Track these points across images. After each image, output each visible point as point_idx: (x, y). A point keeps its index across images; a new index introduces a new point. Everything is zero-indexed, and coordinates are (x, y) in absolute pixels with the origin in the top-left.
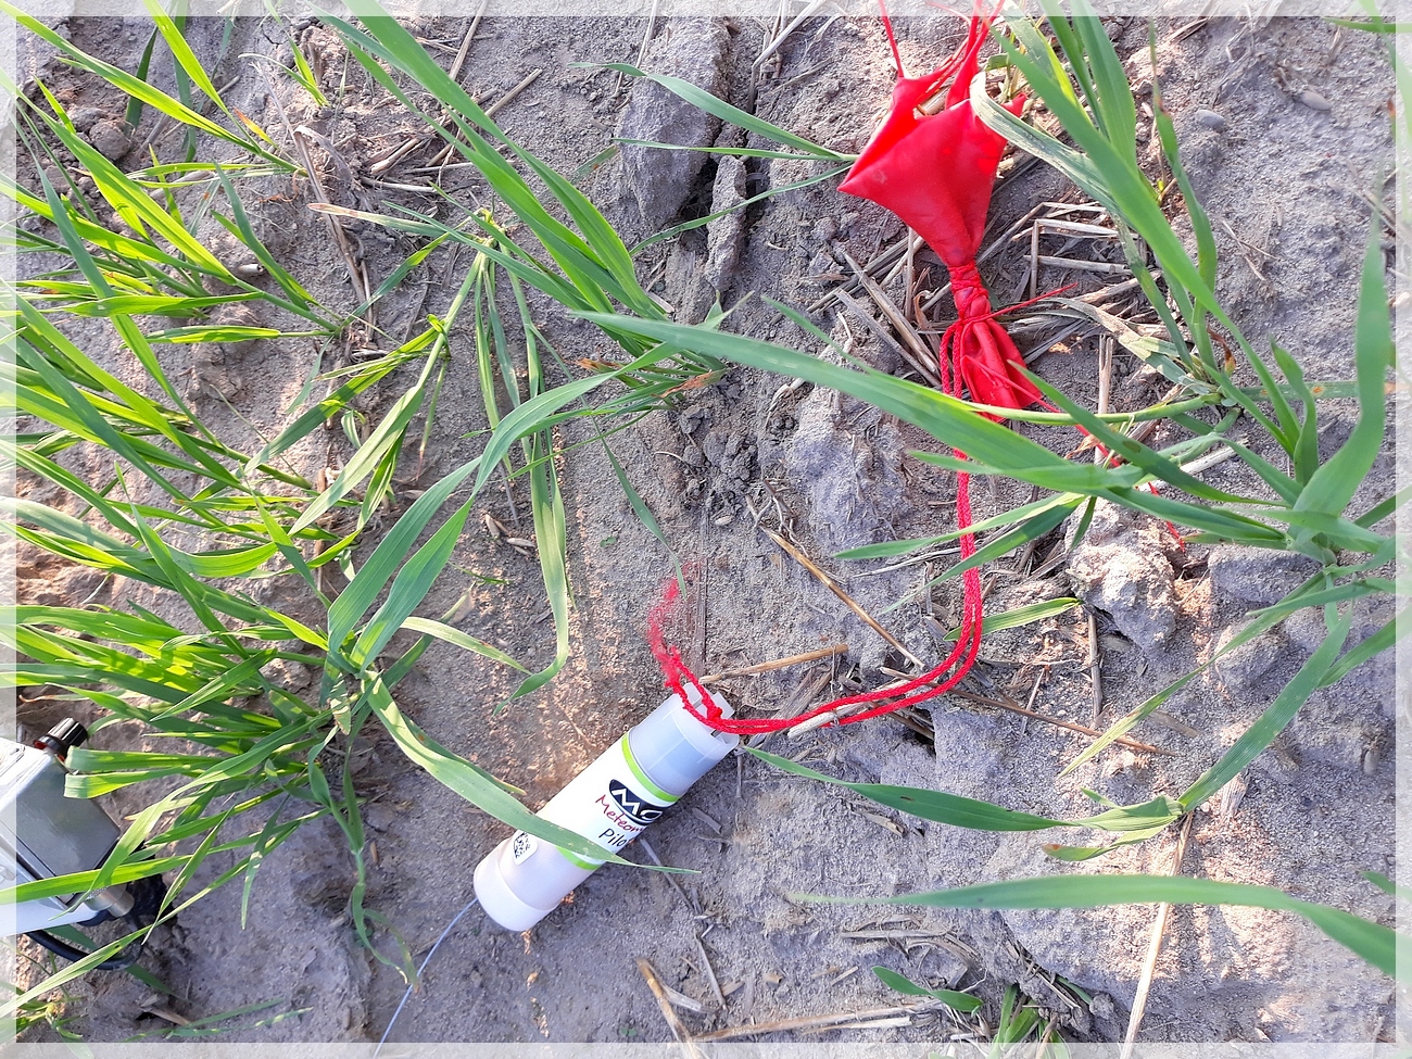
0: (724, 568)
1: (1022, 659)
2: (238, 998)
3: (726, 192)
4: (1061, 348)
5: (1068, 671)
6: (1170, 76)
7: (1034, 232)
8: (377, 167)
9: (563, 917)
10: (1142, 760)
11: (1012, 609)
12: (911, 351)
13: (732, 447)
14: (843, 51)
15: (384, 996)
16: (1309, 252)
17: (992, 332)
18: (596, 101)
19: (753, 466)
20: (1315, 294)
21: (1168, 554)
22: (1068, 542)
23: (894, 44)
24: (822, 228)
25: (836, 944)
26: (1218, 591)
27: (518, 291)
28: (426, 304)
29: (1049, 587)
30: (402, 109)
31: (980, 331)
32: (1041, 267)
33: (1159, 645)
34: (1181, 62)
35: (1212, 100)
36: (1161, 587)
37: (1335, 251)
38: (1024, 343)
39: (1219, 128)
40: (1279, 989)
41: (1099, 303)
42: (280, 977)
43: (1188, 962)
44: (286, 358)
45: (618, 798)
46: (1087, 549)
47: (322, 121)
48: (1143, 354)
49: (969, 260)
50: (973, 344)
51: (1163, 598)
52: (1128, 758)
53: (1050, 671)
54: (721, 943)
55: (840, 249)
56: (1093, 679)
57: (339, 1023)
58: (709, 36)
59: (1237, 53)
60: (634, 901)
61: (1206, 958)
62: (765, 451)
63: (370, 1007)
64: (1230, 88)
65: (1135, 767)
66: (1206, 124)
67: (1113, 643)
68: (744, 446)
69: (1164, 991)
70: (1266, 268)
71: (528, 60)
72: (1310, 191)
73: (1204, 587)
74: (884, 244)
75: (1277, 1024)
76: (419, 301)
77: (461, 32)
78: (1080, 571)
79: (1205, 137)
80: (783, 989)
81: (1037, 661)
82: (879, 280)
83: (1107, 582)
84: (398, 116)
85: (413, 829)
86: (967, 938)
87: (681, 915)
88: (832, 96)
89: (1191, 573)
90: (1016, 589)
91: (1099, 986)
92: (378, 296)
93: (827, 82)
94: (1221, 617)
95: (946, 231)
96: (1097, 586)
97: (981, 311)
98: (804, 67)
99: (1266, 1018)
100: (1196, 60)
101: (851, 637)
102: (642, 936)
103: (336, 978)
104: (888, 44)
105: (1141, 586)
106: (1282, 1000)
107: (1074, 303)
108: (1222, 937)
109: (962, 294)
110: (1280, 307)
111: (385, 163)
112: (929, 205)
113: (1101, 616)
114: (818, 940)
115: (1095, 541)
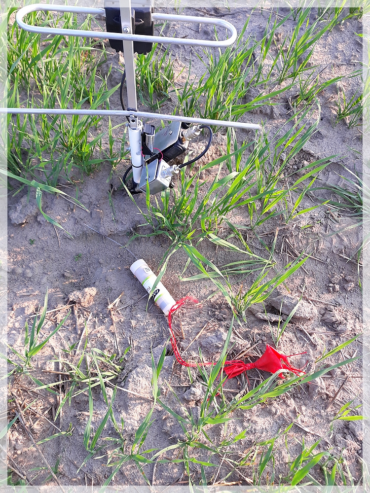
0: (200, 313)
1: (182, 373)
2: (116, 206)
3: (274, 318)
4: (239, 383)
5: (180, 381)
6: (288, 406)
7: (261, 379)
8: (287, 240)
9: (132, 275)
10: (164, 393)
11: (191, 371)
12: (240, 354)
13: (224, 316)
14: (300, 343)
15: (116, 238)
16: (252, 428)
17: (242, 370)
18: (300, 286)
19: (220, 320)
20: (244, 428)
21: (200, 400)
22: (202, 382)
23: (301, 354)
24: (264, 338)
25: (129, 334)
26: (193, 408)
27: (259, 269)
28: (258, 249)
29: (195, 379)
30: (300, 245)
31: (242, 368)
32: (254, 380)
33: (184, 397)
34: (290, 408)
35: (282, 413)
36: (194, 398)
37: (251, 432)
38: (240, 376)
39: (276, 414)
40: (127, 414)
41: (246, 390)
42: (120, 216)
43: (131, 399)
44: (248, 217)
45: (156, 291)
46: (201, 386)
47: (298, 228)
48: (236, 398)
49: (255, 366)
50: (240, 367)
51: (192, 398)
52: (165, 391)
53: (180, 378)
54: (128, 310)
55: (260, 342)
56: (178, 385)
57: (111, 229)
58: (307, 315)
59: (290, 418)
60: (135, 291)
61: (132, 402)
62: (223, 323)
63: (114, 235)
64: (283, 416)
65: (163, 392)
66: (276, 411)
67: (184, 389)
68: (224, 318)
69: (126, 395)
70: (249, 420)
71: (311, 271)
72: (263, 429)
73: (194, 406)
74: (261, 350)
75: (121, 413)
76: (258, 247)
77: (317, 257)
78: (197, 384)
79: (274, 410)
80: (120, 323)
81: (182, 375)
82: (254, 349)
83: (195, 388)
84: (299, 244)
85: (150, 244)
86: (132, 360)
87: (133, 301)
88: (291, 341)
89: (196, 404)
90: (194, 372)
91: (126, 383)
92: (259, 239)
93: (294, 340)
94: (188, 409)
95: (260, 363)
96: (195, 387)
97: (246, 369)
98: (299, 335)
99: (122, 411)
100: (290, 411)
101: (186, 340)
102: (128, 293)
103: (120, 228)
104: (301, 352)
105: (194, 394)
106: (125, 414)
107: (246, 386)
108: (135, 405)
109: (249, 365)
110: (242, 422)
111: (288, 241)
112: (265, 360)
113: (189, 387)
114: (129, 330)
115: (202, 387)
